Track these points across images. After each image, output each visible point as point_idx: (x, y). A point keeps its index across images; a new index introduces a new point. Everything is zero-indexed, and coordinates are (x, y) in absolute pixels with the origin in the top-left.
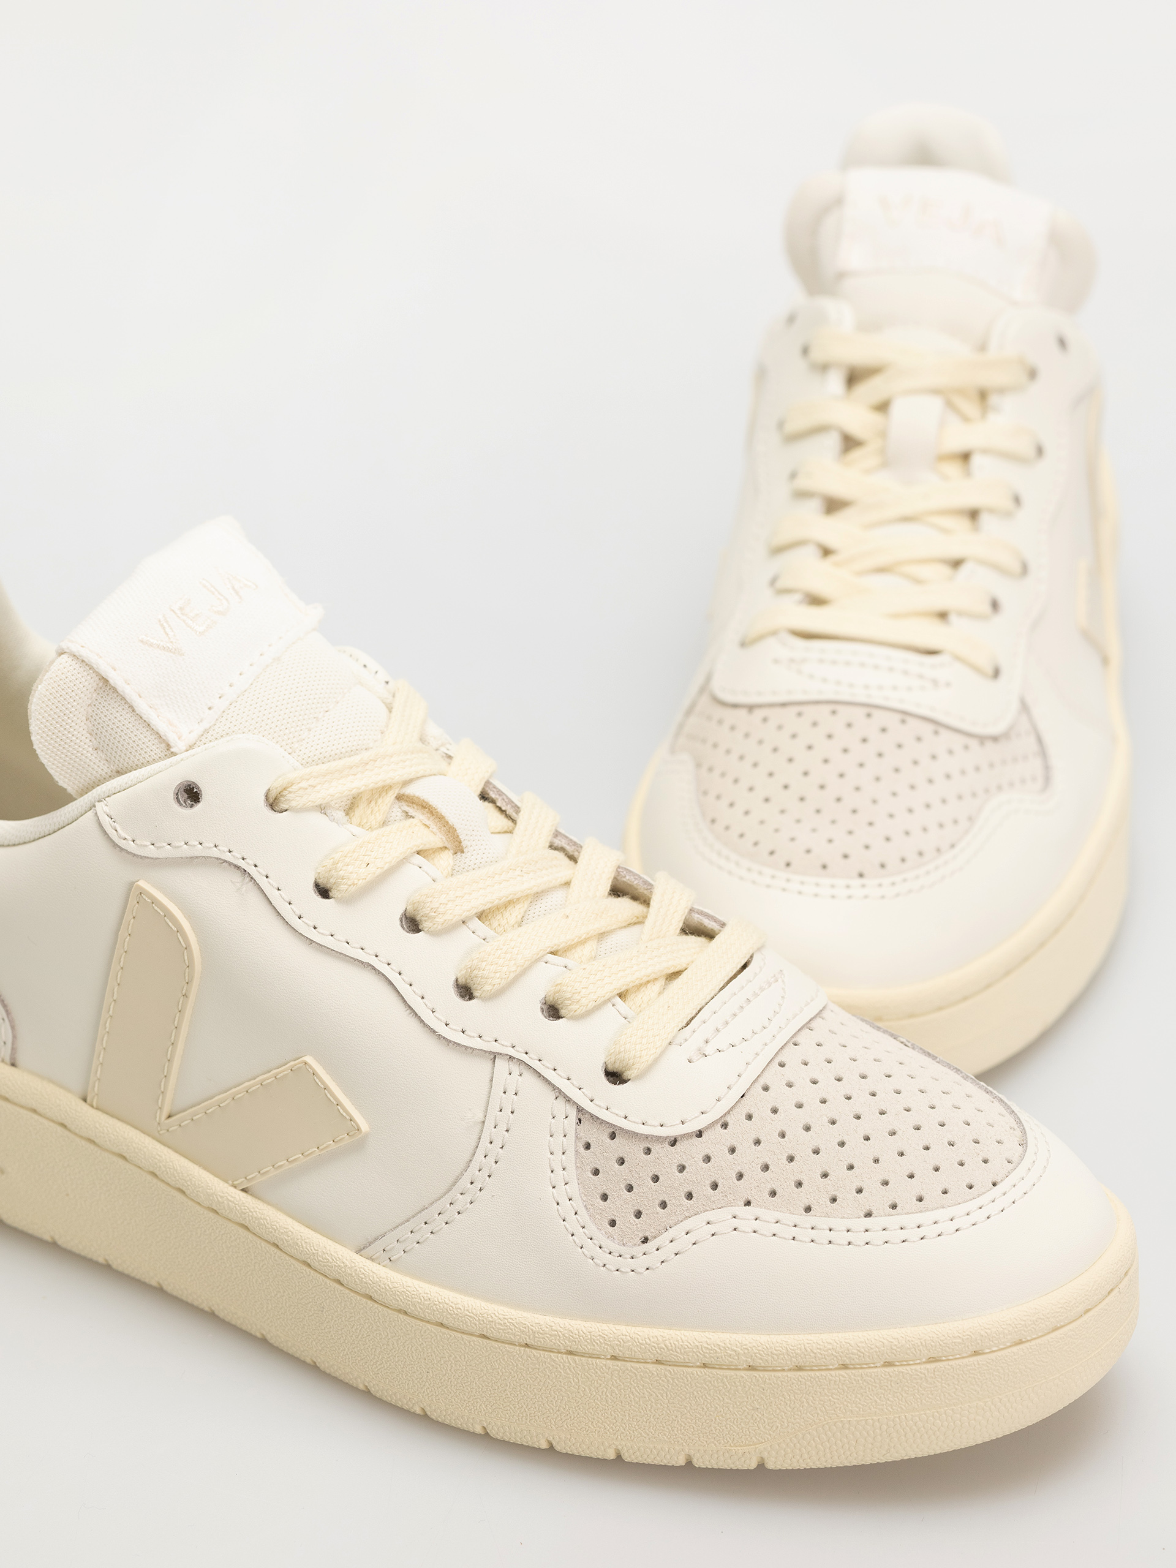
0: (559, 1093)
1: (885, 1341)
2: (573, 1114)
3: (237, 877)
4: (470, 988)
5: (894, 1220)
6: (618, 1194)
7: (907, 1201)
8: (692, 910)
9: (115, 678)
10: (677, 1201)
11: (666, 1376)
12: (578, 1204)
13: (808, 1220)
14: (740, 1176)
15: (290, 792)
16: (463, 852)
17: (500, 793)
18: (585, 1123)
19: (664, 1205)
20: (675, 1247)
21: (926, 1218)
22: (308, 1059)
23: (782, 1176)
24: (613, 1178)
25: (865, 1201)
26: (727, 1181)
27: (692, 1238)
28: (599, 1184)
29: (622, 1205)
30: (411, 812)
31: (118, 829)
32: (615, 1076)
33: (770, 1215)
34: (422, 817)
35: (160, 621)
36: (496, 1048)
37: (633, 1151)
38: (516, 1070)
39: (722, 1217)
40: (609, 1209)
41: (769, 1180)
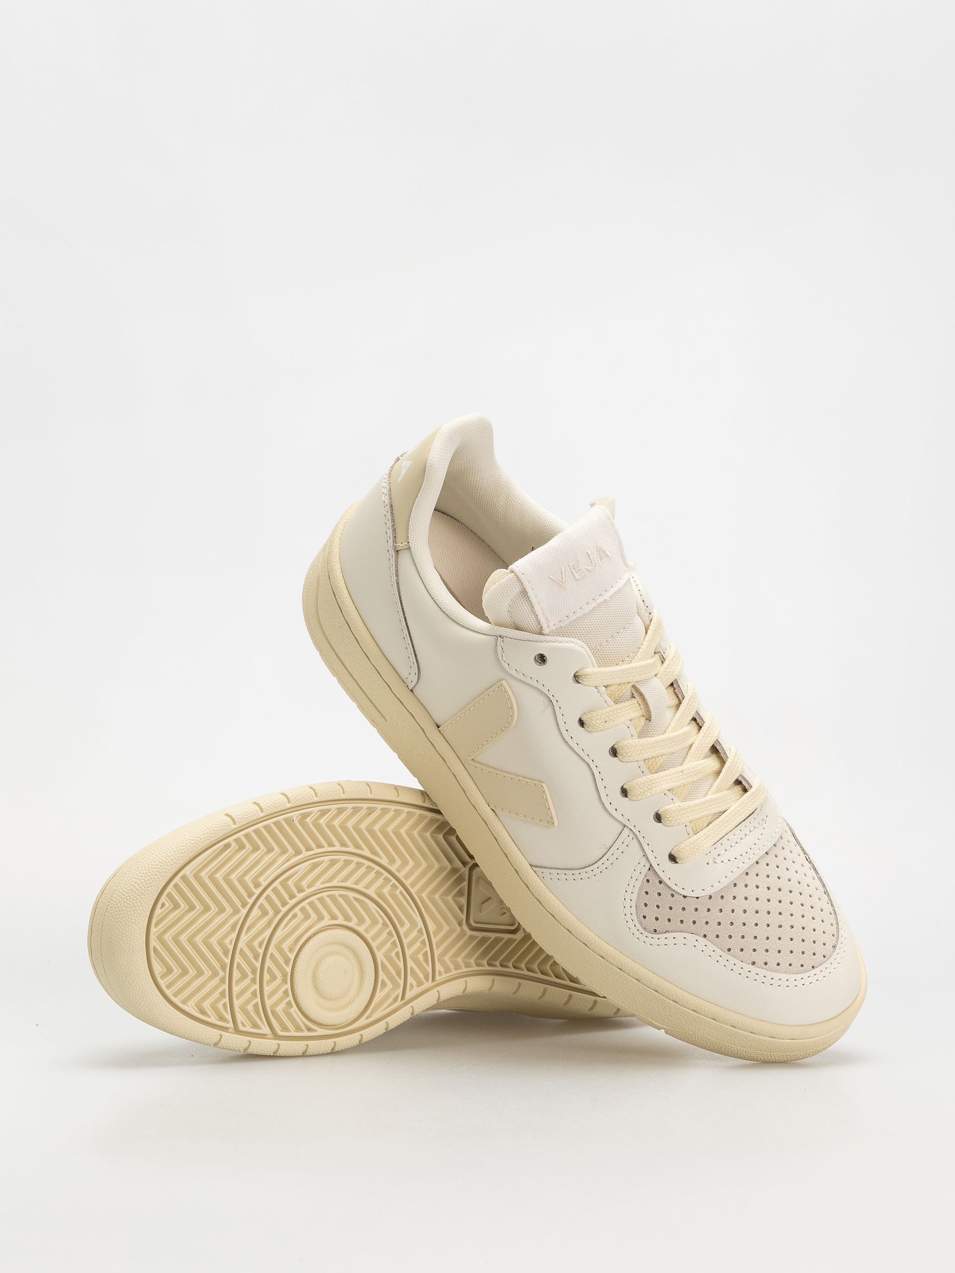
0: (645, 855)
1: (736, 1020)
2: (648, 866)
3: (547, 702)
4: (627, 792)
5: (762, 972)
6: (652, 906)
7: (772, 964)
8: (741, 775)
9: (531, 593)
10: (676, 922)
11: (639, 987)
12: (634, 904)
13: (726, 955)
14: (707, 923)
15: (585, 678)
16: (650, 721)
17: (679, 687)
18: (651, 872)
19: (669, 920)
20: (666, 941)
21: (777, 976)
22: (544, 786)
23: (724, 931)
24: (653, 899)
25: (755, 956)
26: (701, 923)
27: (675, 941)
28: (646, 899)
29: (651, 912)
30: (635, 695)
31: (504, 656)
32: (673, 858)
33: (711, 947)
34: (639, 700)
35: (562, 570)
36: (627, 823)
37: (666, 894)
38: (632, 836)
39: (691, 938)
40: (645, 911)
41: (718, 930)
